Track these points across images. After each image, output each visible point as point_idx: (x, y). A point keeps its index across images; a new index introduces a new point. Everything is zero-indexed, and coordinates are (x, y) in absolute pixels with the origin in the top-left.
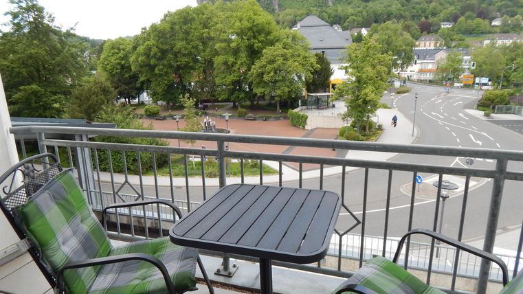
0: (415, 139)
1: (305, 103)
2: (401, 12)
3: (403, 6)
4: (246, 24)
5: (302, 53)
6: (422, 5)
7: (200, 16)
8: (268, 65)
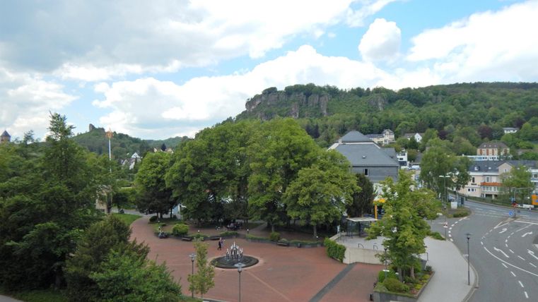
0: (472, 290)
1: (345, 227)
2: (458, 117)
3: (459, 111)
4: (283, 144)
5: (341, 174)
6: (480, 110)
7: (238, 134)
8: (304, 188)
